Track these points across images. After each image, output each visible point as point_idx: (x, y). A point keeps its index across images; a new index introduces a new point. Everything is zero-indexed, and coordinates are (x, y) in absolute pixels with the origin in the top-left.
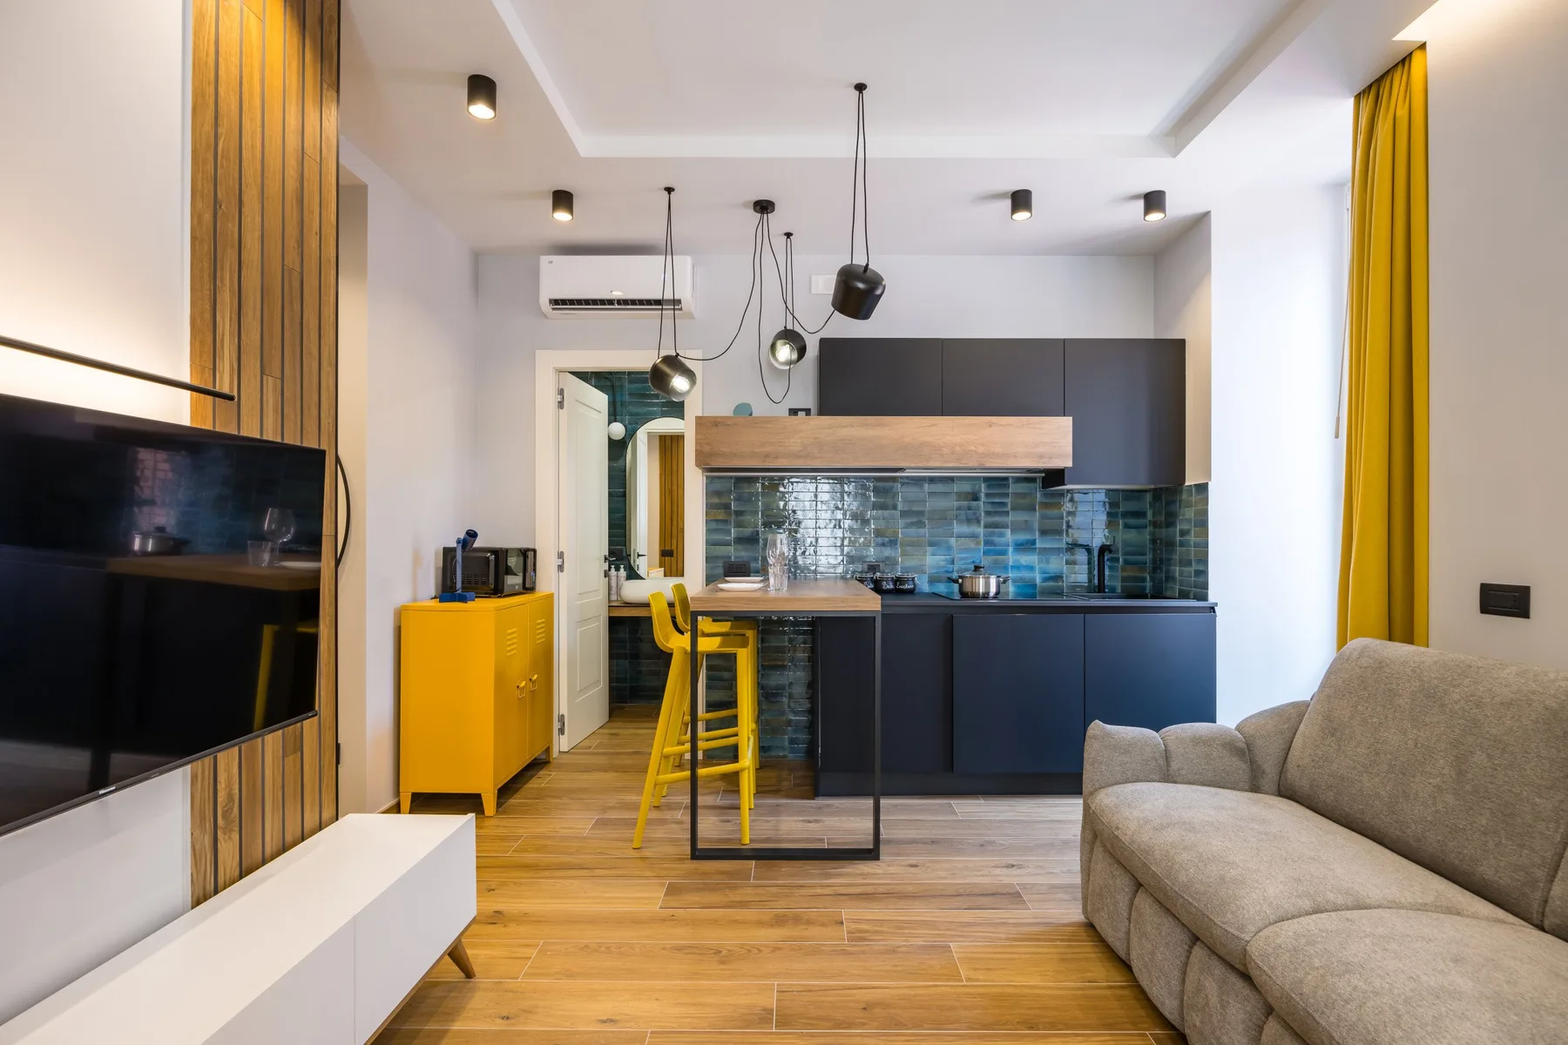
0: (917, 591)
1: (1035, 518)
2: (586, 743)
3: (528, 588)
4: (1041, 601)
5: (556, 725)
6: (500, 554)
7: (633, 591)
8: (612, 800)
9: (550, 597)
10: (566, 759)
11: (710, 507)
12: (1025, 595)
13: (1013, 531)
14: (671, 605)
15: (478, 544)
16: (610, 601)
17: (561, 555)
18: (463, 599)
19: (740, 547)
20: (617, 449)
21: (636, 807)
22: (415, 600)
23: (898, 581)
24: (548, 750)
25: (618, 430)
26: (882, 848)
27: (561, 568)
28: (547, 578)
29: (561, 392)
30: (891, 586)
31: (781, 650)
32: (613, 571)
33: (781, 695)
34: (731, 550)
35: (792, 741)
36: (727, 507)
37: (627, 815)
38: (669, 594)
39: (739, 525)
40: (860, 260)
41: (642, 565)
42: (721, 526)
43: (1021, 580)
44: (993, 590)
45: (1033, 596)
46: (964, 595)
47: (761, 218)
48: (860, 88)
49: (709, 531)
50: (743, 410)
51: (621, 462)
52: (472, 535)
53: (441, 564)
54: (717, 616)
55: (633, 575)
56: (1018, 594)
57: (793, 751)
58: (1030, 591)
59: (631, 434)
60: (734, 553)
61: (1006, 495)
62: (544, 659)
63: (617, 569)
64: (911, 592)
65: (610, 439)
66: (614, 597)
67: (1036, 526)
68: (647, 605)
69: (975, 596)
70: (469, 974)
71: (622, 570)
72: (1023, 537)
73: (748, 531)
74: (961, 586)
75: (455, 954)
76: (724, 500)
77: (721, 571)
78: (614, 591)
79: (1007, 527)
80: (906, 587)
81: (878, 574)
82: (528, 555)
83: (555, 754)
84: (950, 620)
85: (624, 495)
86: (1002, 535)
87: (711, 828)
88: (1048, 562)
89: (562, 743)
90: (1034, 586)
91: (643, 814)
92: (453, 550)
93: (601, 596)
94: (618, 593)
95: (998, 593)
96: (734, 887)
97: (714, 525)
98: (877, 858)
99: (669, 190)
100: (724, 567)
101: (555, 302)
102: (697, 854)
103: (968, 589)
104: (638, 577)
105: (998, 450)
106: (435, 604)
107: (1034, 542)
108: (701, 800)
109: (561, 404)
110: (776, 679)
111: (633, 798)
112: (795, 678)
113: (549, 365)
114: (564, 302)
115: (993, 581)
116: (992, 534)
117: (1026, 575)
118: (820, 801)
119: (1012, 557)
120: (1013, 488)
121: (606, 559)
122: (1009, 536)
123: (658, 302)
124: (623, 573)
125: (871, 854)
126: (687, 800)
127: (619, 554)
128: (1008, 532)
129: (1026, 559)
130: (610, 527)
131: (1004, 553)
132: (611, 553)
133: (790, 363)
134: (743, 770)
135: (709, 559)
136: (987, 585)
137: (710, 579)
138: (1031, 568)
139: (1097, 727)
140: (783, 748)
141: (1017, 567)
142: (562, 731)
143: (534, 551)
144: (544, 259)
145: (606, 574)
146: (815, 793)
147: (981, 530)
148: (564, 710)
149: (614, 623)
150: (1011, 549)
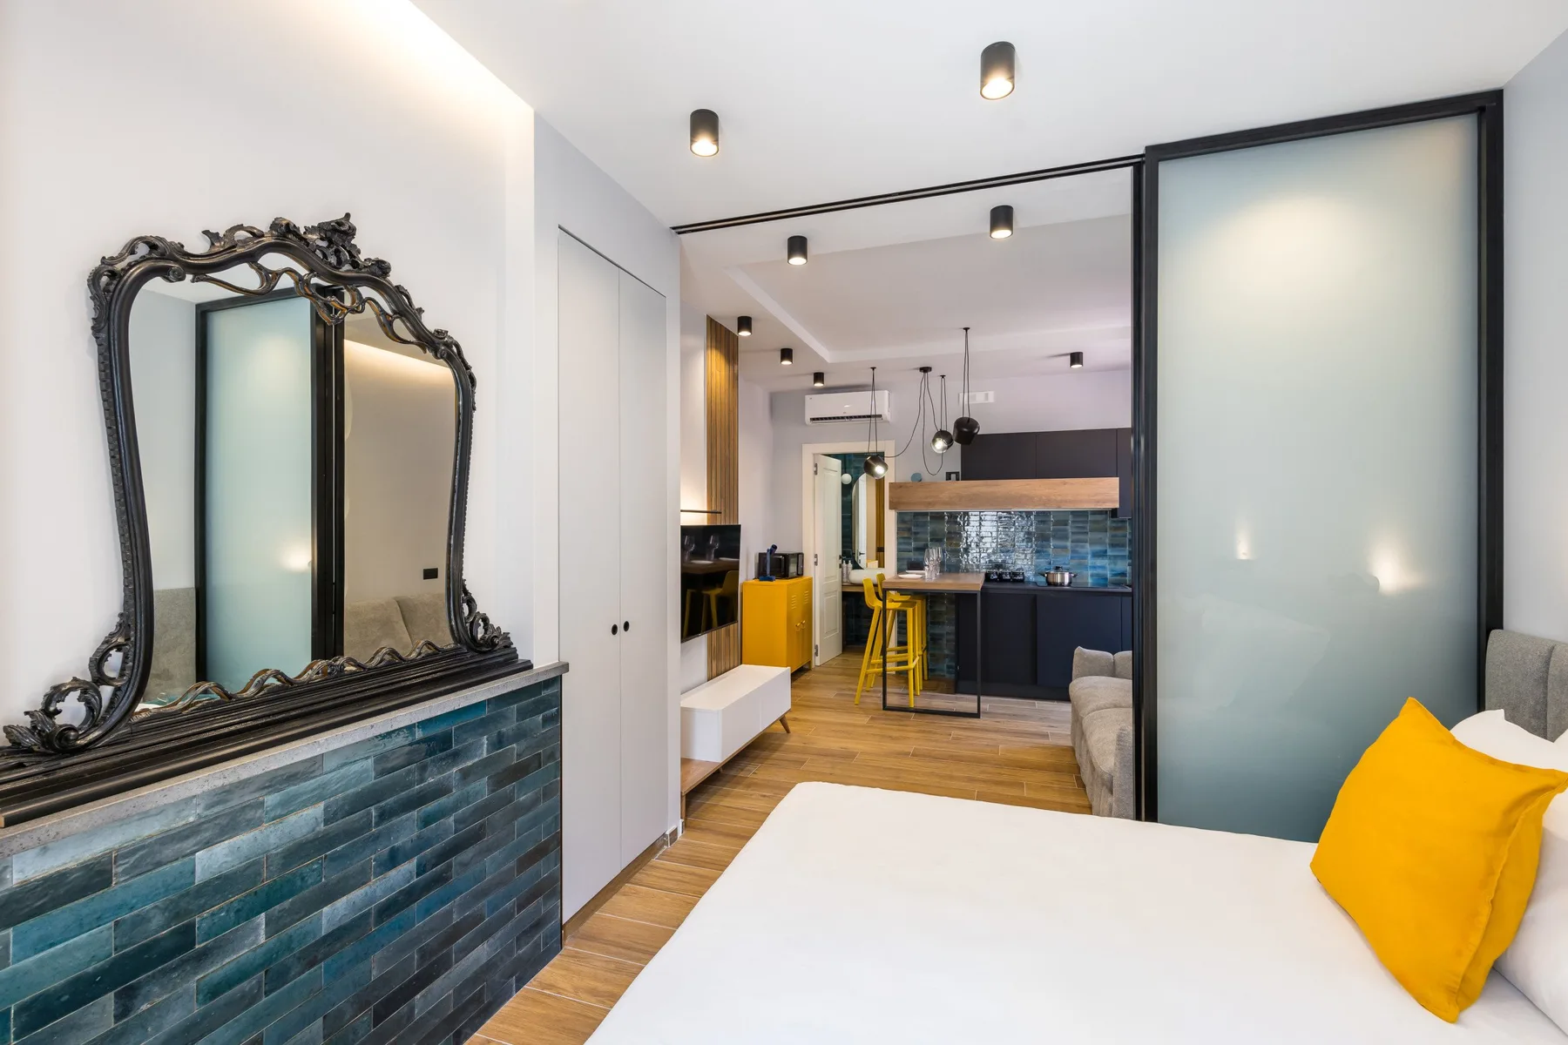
0: (1026, 580)
1: (1107, 537)
2: (830, 663)
3: (800, 574)
4: (1111, 589)
5: (814, 651)
6: (786, 556)
7: (856, 576)
8: (844, 686)
9: (811, 579)
10: (817, 669)
11: (899, 530)
12: (1099, 584)
13: (1091, 544)
14: (875, 585)
15: (777, 551)
16: (843, 582)
17: (816, 556)
18: (771, 580)
19: (917, 553)
20: (847, 490)
21: (856, 690)
22: (747, 580)
23: (1015, 574)
24: (810, 663)
25: (847, 478)
26: (981, 714)
27: (816, 563)
28: (810, 570)
29: (816, 466)
30: (1008, 577)
31: (940, 613)
32: (844, 564)
33: (941, 639)
34: (911, 554)
35: (949, 667)
36: (909, 530)
37: (851, 693)
38: (875, 579)
39: (916, 540)
40: (966, 415)
41: (862, 560)
42: (906, 541)
43: (1098, 575)
44: (1067, 581)
45: (1106, 585)
46: (1049, 584)
47: (924, 376)
48: (966, 329)
49: (899, 544)
50: (917, 478)
51: (849, 497)
52: (774, 547)
53: (758, 561)
54: (902, 591)
55: (856, 566)
56: (1093, 584)
57: (948, 672)
58: (1102, 582)
59: (855, 480)
60: (913, 556)
61: (1086, 522)
62: (808, 612)
63: (847, 563)
64: (1022, 581)
65: (842, 484)
66: (845, 580)
67: (1107, 541)
68: (861, 585)
69: (1056, 584)
70: (788, 731)
71: (850, 563)
72: (1098, 548)
73: (921, 544)
74: (1047, 578)
75: (782, 720)
76: (908, 526)
77: (906, 567)
78: (845, 576)
79: (1086, 542)
80: (1018, 578)
81: (1001, 570)
82: (799, 557)
83: (813, 666)
84: (1035, 597)
85: (851, 516)
86: (1083, 547)
87: (893, 700)
88: (1115, 564)
89: (817, 661)
90: (1106, 579)
91: (858, 694)
92: (765, 554)
93: (838, 579)
94: (848, 577)
95: (1070, 583)
96: (902, 721)
97: (902, 541)
98: (979, 717)
99: (873, 369)
100: (908, 565)
101: (813, 419)
102: (885, 708)
103: (1051, 580)
104: (860, 568)
105: (1070, 498)
106: (757, 582)
107: (1106, 551)
108: (888, 690)
109: (816, 473)
110: (937, 630)
111: (853, 687)
112: (947, 629)
113: (809, 451)
114: (818, 419)
115: (1067, 576)
116: (1077, 546)
117: (1100, 571)
118: (958, 696)
119: (1090, 561)
120: (1090, 518)
121: (840, 557)
122: (1088, 548)
123: (869, 417)
124: (850, 565)
125: (977, 715)
126: (881, 689)
127: (848, 553)
128: (1088, 545)
129: (1099, 562)
130: (843, 537)
131: (1085, 558)
132: (844, 553)
133: (944, 449)
134: (910, 669)
135: (899, 559)
136: (1063, 578)
137: (900, 571)
138: (1103, 567)
139: (1079, 649)
140: (942, 670)
141: (1094, 567)
142: (816, 654)
143: (802, 554)
144: (807, 397)
145: (841, 566)
146: (956, 692)
147: (1069, 544)
148: (818, 643)
149: (846, 596)
150: (1089, 556)
